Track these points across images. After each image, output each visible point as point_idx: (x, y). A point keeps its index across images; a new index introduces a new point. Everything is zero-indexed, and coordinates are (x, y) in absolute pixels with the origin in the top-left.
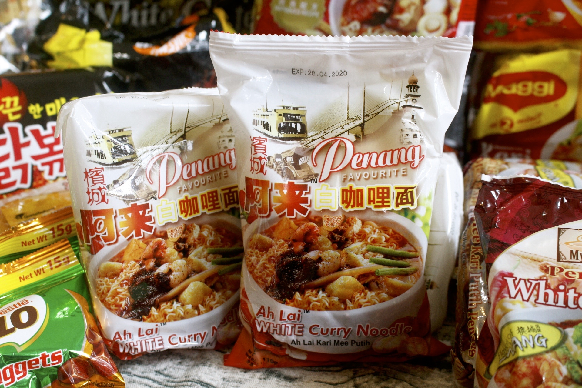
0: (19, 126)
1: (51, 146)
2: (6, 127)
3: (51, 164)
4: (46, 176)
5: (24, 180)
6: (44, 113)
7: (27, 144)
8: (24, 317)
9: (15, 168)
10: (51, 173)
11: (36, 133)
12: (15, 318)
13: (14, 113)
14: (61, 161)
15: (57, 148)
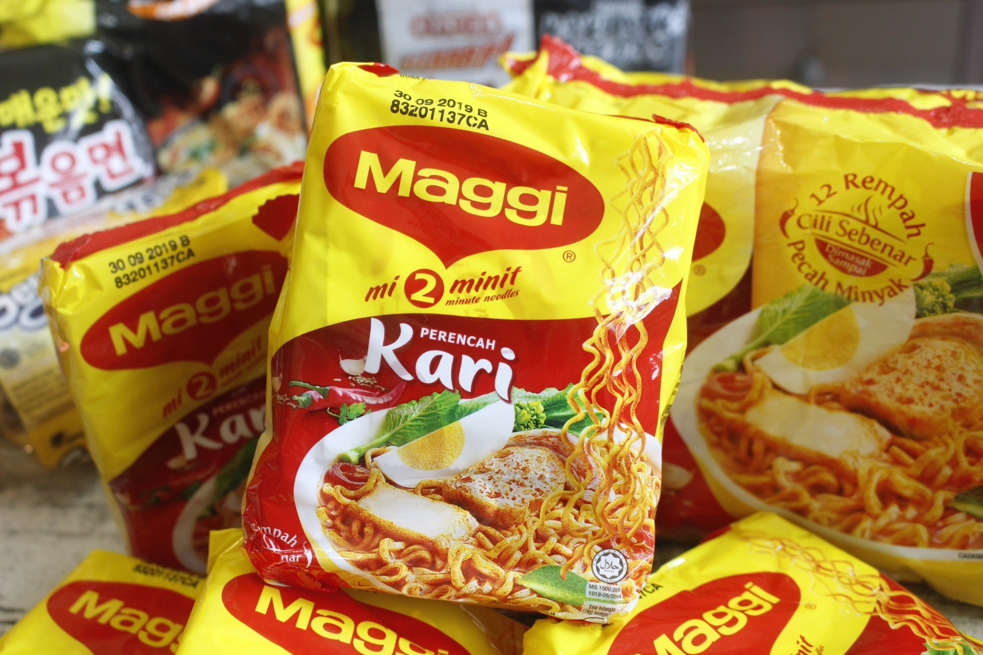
1: (13, 175)
3: (16, 204)
4: (11, 224)
10: (18, 217)
14: (33, 198)
15: (23, 177)
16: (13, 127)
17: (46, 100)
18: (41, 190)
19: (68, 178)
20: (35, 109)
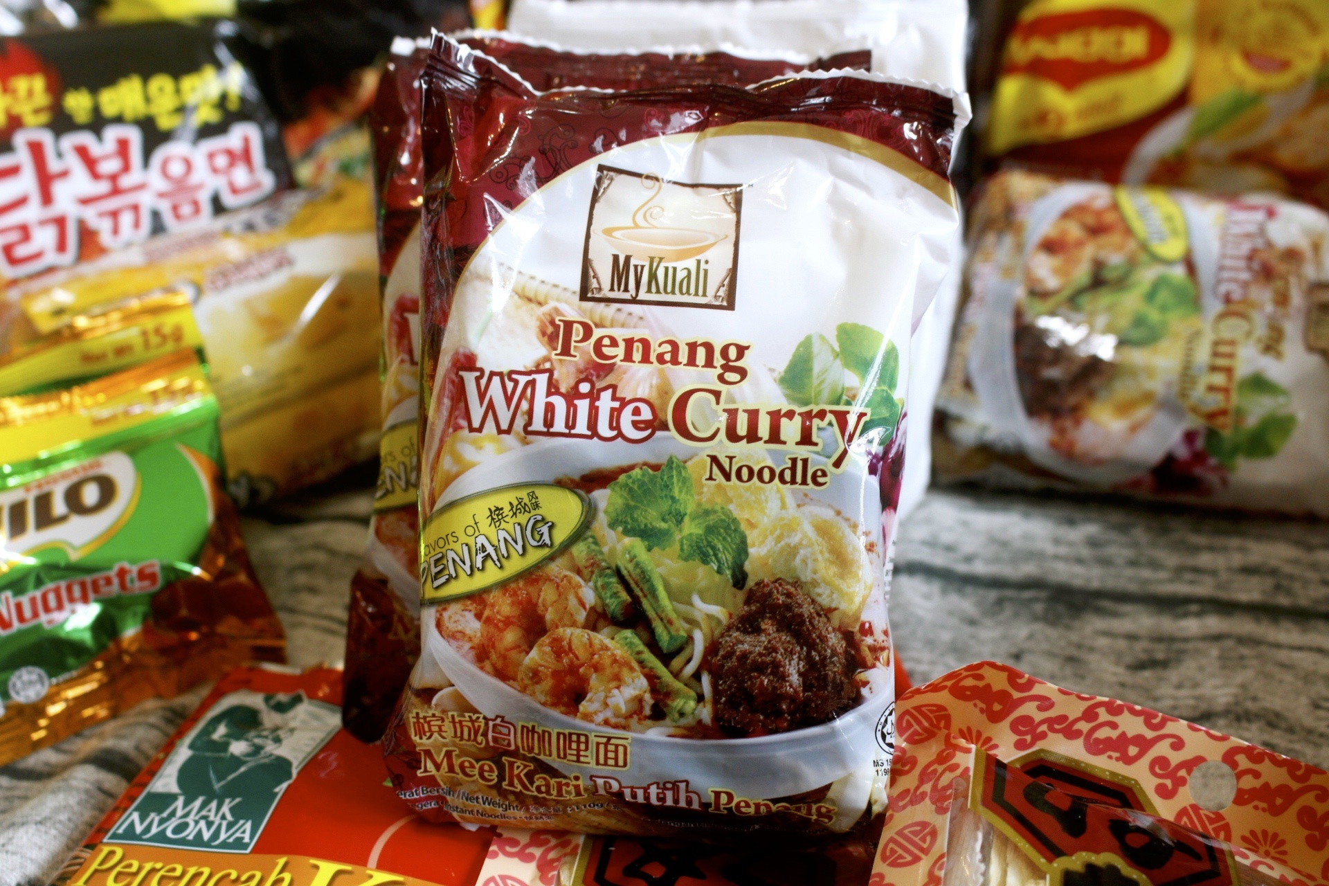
0: (46, 138)
1: (114, 178)
2: (20, 139)
3: (114, 215)
4: (106, 238)
5: (61, 246)
6: (96, 110)
7: (64, 174)
8: (90, 494)
9: (43, 223)
10: (116, 231)
11: (82, 152)
12: (73, 497)
13: (37, 111)
14: (135, 208)
15: (126, 181)
16: (119, 120)
17: (161, 90)
18: (147, 200)
19: (180, 187)
20: (148, 99)
